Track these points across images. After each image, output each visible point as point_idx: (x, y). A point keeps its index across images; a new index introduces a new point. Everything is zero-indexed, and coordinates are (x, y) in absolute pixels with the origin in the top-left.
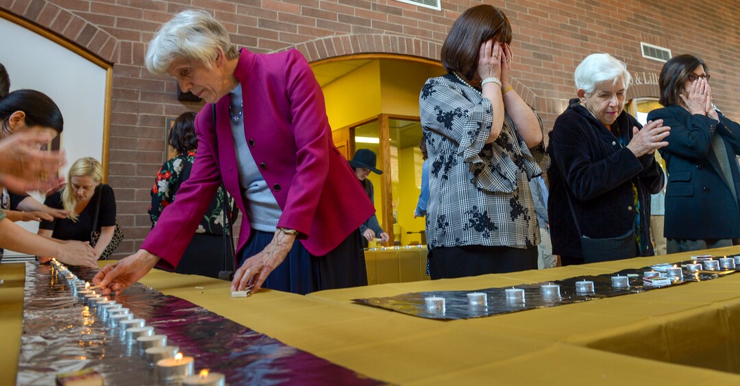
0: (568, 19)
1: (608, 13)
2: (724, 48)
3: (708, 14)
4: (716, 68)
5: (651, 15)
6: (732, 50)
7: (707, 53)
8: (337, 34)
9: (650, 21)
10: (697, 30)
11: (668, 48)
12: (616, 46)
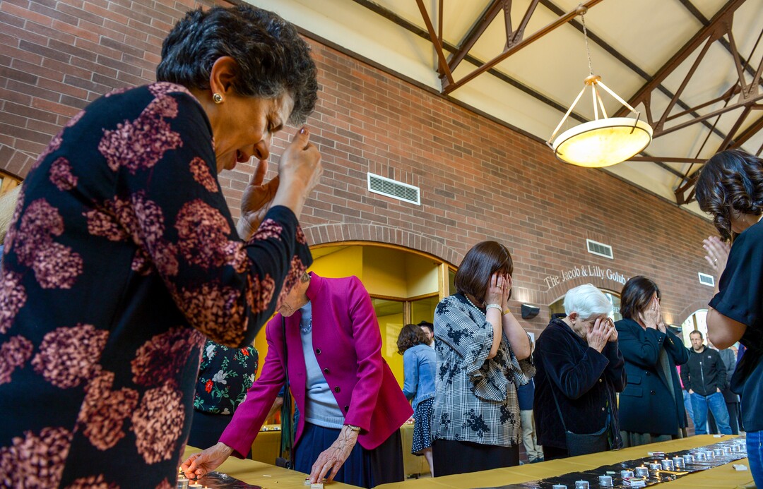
0: (527, 216)
1: (560, 213)
2: (656, 246)
3: (643, 216)
4: (649, 263)
5: (595, 216)
6: (662, 248)
7: (642, 250)
8: (331, 222)
9: (595, 221)
10: (634, 230)
11: (609, 244)
12: (566, 242)
